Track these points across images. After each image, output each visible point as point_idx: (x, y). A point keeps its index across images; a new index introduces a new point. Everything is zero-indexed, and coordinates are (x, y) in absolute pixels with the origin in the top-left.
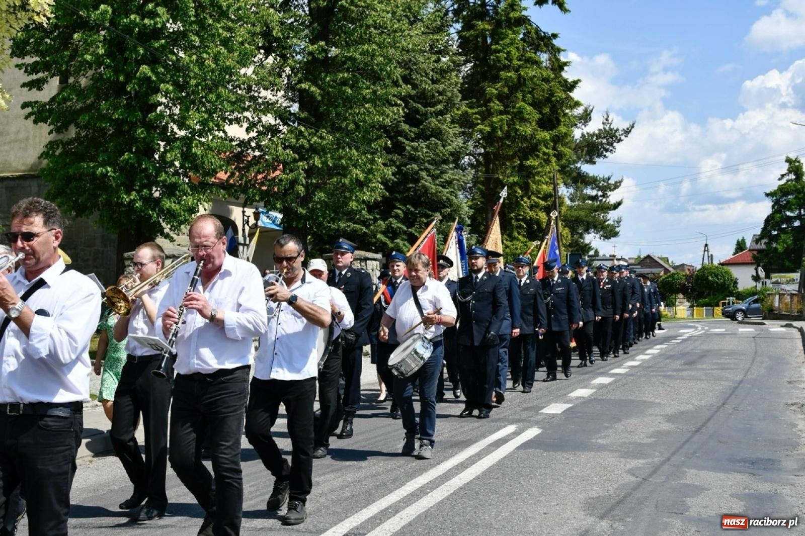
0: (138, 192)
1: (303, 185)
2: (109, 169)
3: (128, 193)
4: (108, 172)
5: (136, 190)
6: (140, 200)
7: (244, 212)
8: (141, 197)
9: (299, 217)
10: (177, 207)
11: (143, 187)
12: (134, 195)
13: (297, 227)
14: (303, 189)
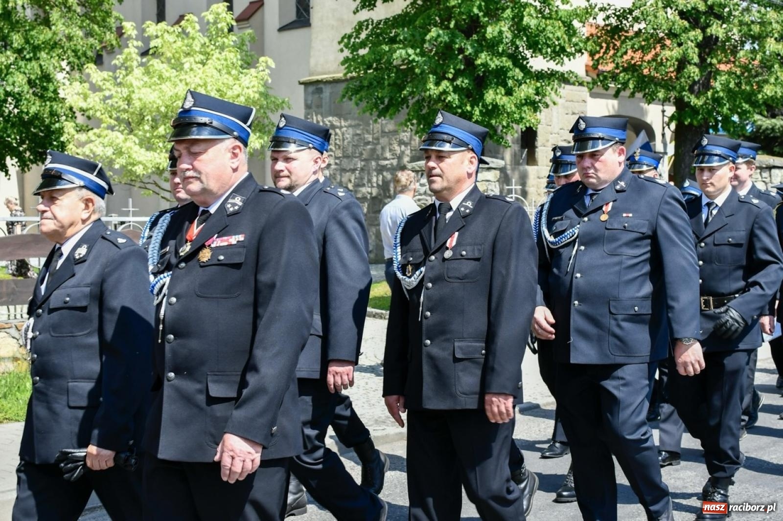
0: (452, 81)
1: (695, 64)
2: (410, 51)
3: (437, 84)
4: (410, 56)
5: (448, 79)
6: (455, 92)
7: (663, 111)
8: (456, 89)
9: (695, 111)
10: (505, 99)
11: (458, 73)
12: (445, 84)
13: (691, 124)
14: (697, 70)
